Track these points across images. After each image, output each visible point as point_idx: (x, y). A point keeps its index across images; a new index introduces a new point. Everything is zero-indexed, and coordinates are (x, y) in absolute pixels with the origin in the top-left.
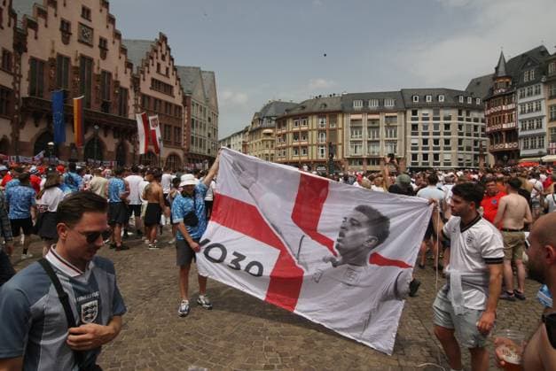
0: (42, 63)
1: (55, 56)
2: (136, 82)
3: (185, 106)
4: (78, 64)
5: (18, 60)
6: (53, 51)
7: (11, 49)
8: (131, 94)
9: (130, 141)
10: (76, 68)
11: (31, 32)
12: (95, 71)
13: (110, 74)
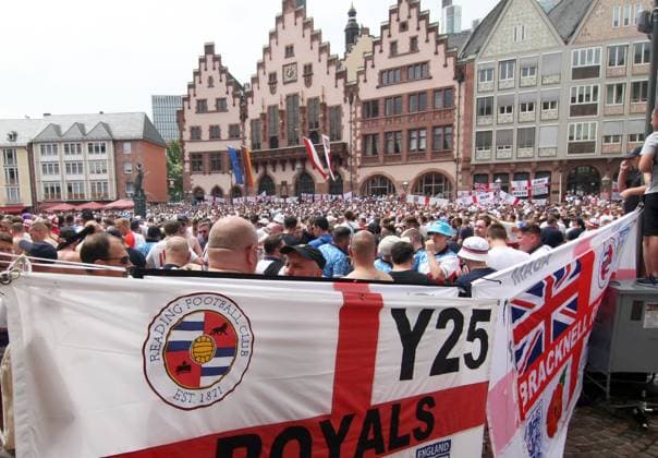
0: (257, 120)
1: (266, 111)
2: (351, 92)
3: (460, 82)
4: (284, 108)
5: (244, 126)
6: (263, 107)
7: (238, 121)
8: (346, 109)
9: (346, 167)
10: (282, 111)
11: (250, 100)
12: (301, 104)
13: (317, 99)
